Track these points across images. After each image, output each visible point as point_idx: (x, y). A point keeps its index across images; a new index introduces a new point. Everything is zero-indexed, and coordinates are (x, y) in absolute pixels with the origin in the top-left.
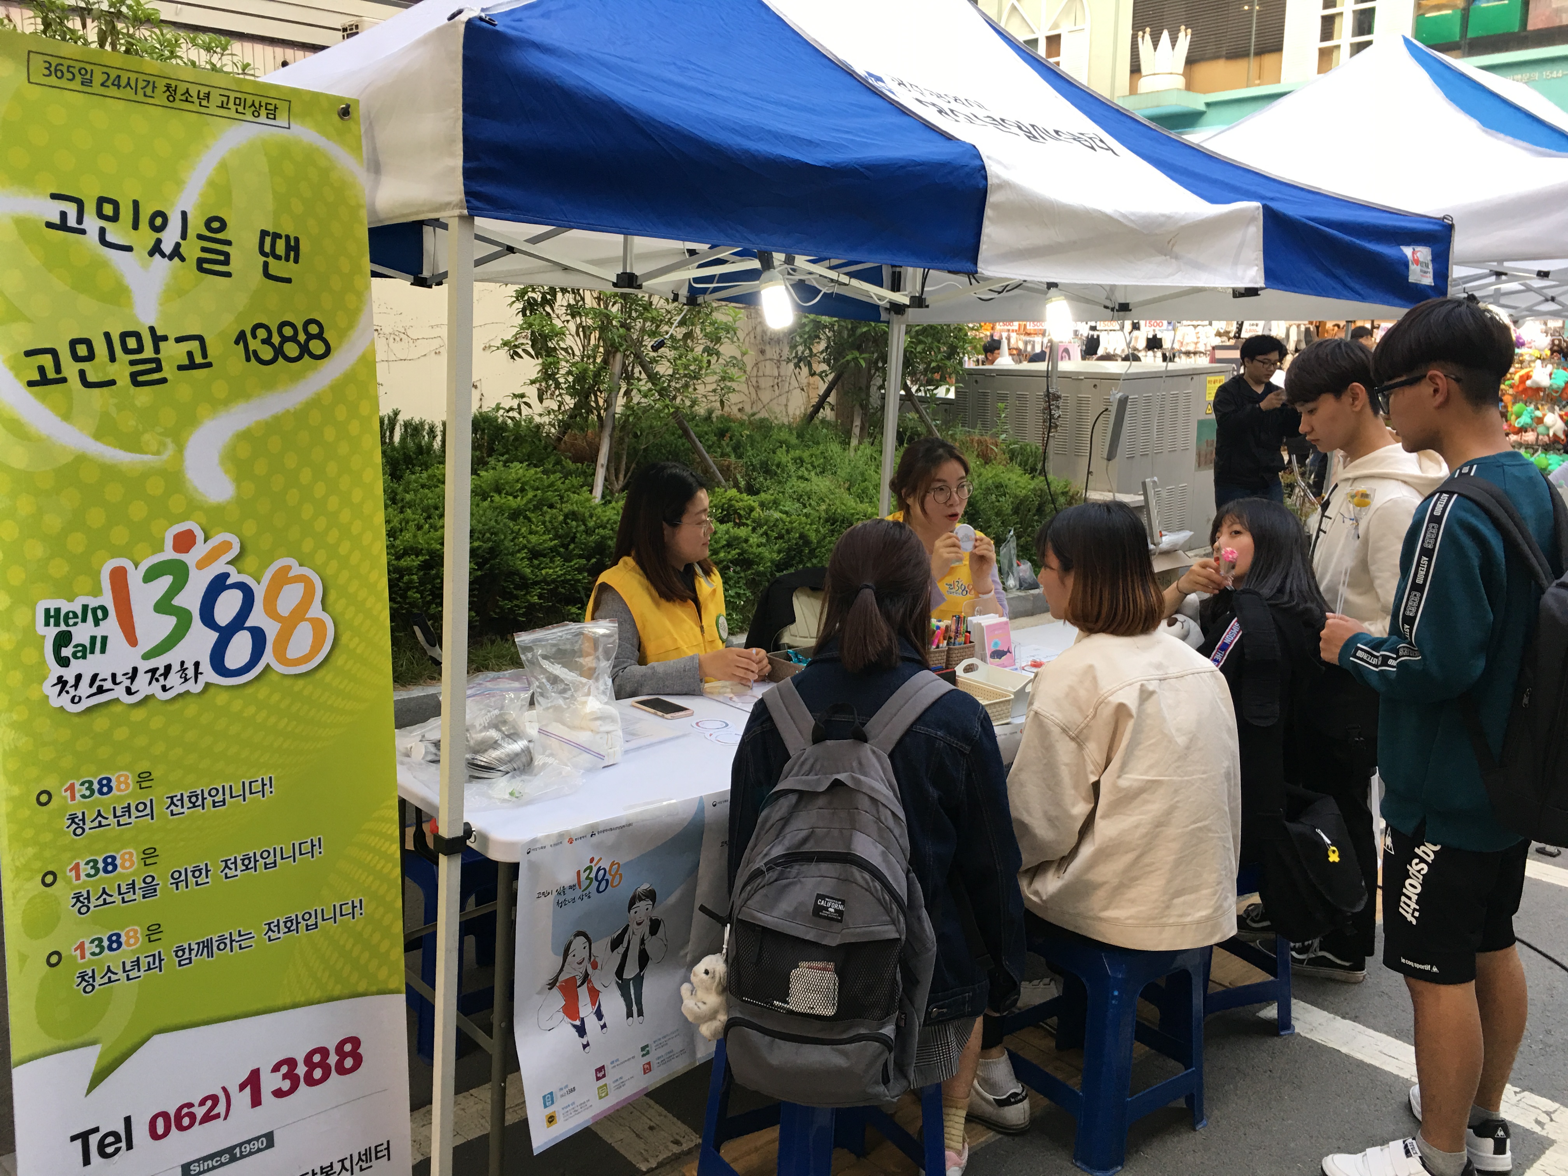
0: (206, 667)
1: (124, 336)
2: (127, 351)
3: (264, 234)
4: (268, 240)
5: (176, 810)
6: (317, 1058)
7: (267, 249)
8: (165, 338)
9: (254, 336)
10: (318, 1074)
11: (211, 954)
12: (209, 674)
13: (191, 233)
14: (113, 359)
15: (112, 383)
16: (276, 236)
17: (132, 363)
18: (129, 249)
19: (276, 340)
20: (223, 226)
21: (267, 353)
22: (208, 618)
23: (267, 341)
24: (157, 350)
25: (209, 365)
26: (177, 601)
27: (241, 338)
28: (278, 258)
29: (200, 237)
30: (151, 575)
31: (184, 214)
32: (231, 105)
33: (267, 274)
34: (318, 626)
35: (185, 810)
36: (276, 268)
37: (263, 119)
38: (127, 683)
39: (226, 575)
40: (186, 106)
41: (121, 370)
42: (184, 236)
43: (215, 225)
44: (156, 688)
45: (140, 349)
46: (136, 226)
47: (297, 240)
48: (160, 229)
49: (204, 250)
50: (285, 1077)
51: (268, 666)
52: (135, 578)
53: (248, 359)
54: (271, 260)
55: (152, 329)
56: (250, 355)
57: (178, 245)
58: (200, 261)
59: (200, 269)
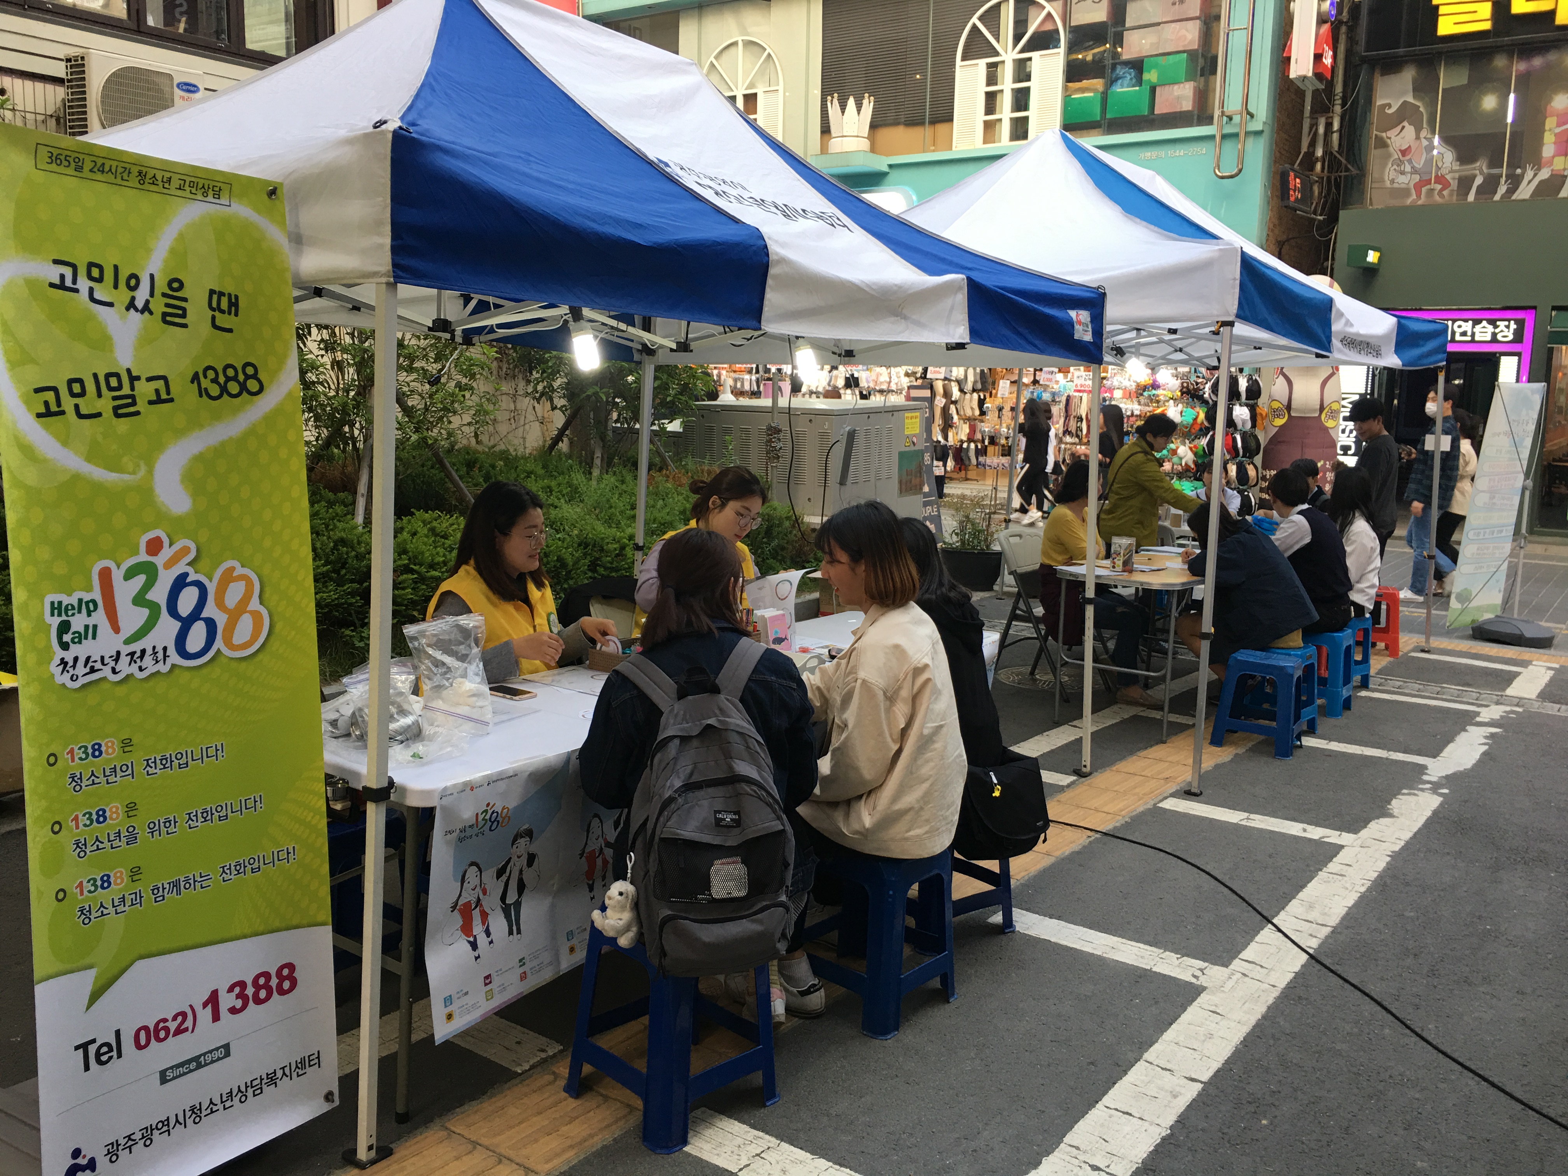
0: (172, 651)
1: (108, 376)
2: (110, 389)
3: (212, 292)
4: (215, 297)
5: (151, 771)
6: (262, 981)
7: (214, 305)
8: (138, 378)
9: (205, 377)
10: (263, 994)
11: (179, 893)
12: (174, 658)
13: (158, 292)
14: (100, 395)
15: (99, 415)
16: (221, 294)
17: (115, 398)
18: (110, 305)
19: (222, 379)
20: (182, 285)
21: (215, 390)
22: (173, 611)
23: (215, 381)
24: (132, 389)
25: (171, 400)
26: (150, 596)
27: (195, 378)
28: (223, 312)
29: (164, 295)
30: (130, 575)
31: (152, 277)
32: (187, 187)
33: (214, 325)
34: (257, 617)
35: (157, 771)
36: (223, 320)
37: (210, 198)
38: (113, 664)
39: (186, 575)
40: (153, 188)
41: (105, 405)
42: (152, 294)
43: (175, 285)
44: (134, 668)
45: (120, 387)
46: (116, 286)
47: (237, 297)
48: (133, 289)
49: (167, 305)
50: (238, 997)
51: (219, 650)
52: (117, 575)
53: (201, 396)
54: (217, 314)
55: (129, 371)
56: (203, 392)
57: (147, 302)
58: (165, 315)
59: (165, 322)
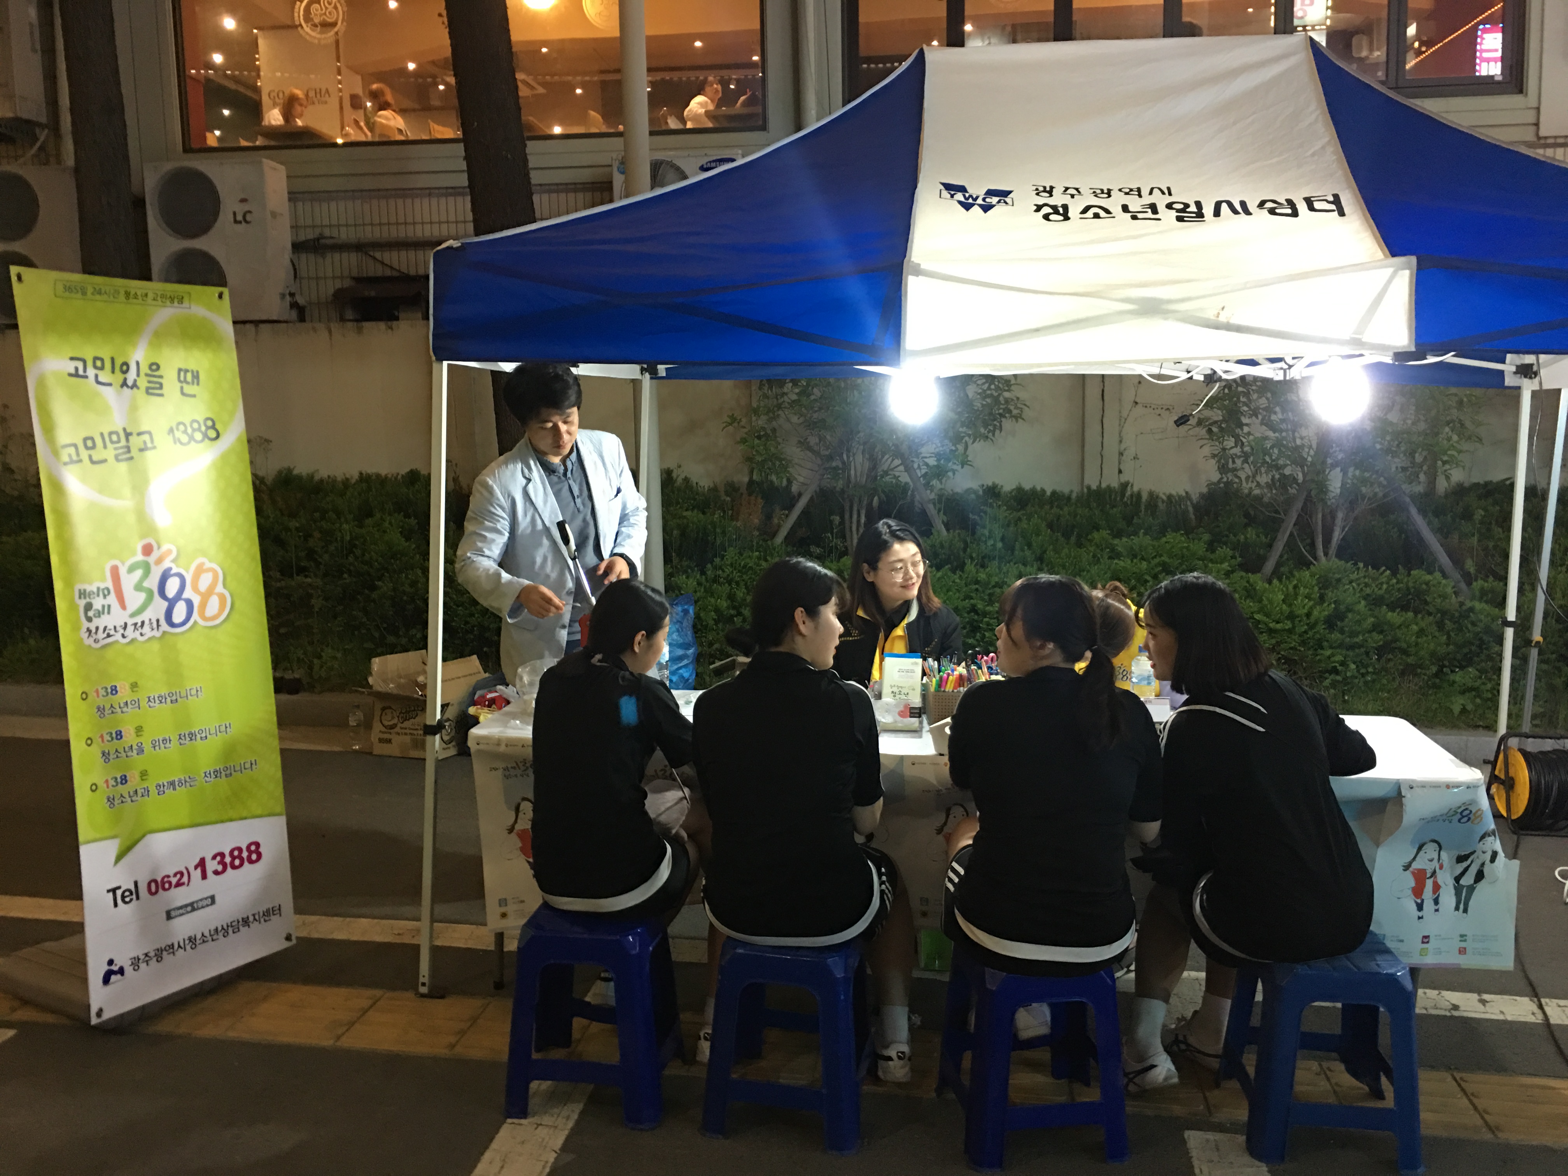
0: (163, 622)
1: (111, 434)
2: (112, 442)
3: (180, 370)
4: (182, 374)
5: (152, 704)
6: (236, 853)
7: (182, 378)
8: (131, 434)
9: (178, 429)
10: (237, 862)
11: (174, 789)
12: (164, 626)
13: (142, 374)
14: (105, 447)
15: (105, 461)
16: (186, 371)
17: (116, 449)
19: (189, 431)
20: (158, 367)
21: (185, 439)
22: (162, 594)
23: (185, 432)
24: (127, 440)
25: (154, 448)
26: (146, 584)
27: (171, 431)
28: (188, 383)
29: (147, 375)
30: (131, 570)
31: (138, 363)
33: (183, 393)
34: (222, 597)
35: (156, 705)
36: (188, 389)
37: (176, 304)
38: (122, 631)
39: (171, 569)
40: (135, 301)
41: (109, 453)
42: (138, 375)
43: (154, 367)
44: (137, 633)
45: (119, 441)
46: (113, 372)
47: (198, 372)
48: (125, 372)
49: (149, 382)
50: (219, 863)
51: (195, 621)
52: (123, 571)
53: (175, 443)
54: (184, 385)
55: (124, 430)
56: (177, 441)
57: (135, 381)
58: (147, 389)
59: (148, 393)
